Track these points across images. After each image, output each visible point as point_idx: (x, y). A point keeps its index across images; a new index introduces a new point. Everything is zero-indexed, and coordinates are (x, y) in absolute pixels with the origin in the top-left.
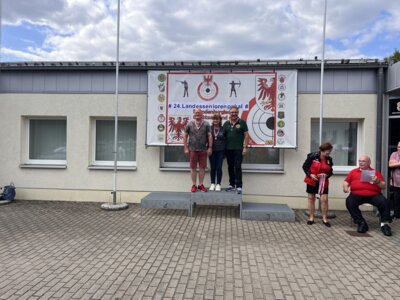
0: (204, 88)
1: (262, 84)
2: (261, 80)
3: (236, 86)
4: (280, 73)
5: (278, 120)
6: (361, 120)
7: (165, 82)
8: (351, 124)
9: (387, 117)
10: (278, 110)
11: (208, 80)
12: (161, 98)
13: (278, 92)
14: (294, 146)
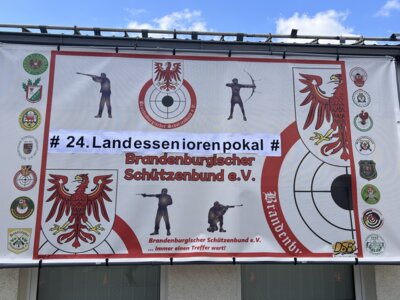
1: (310, 87)
3: (244, 93)
5: (361, 183)
10: (359, 156)
11: (168, 75)
12: (28, 120)
13: (354, 110)
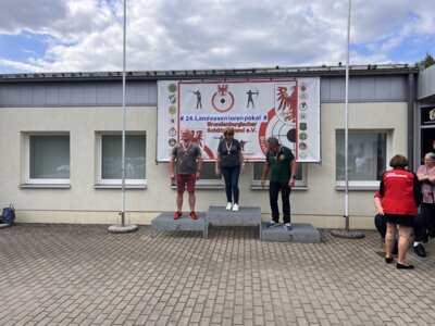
0: (218, 98)
1: (282, 93)
2: (281, 89)
3: (253, 96)
4: (301, 81)
5: (299, 132)
6: (391, 131)
7: (176, 93)
8: (379, 135)
9: (419, 127)
10: (299, 122)
11: (222, 90)
12: (172, 110)
13: (300, 102)
14: (318, 160)
